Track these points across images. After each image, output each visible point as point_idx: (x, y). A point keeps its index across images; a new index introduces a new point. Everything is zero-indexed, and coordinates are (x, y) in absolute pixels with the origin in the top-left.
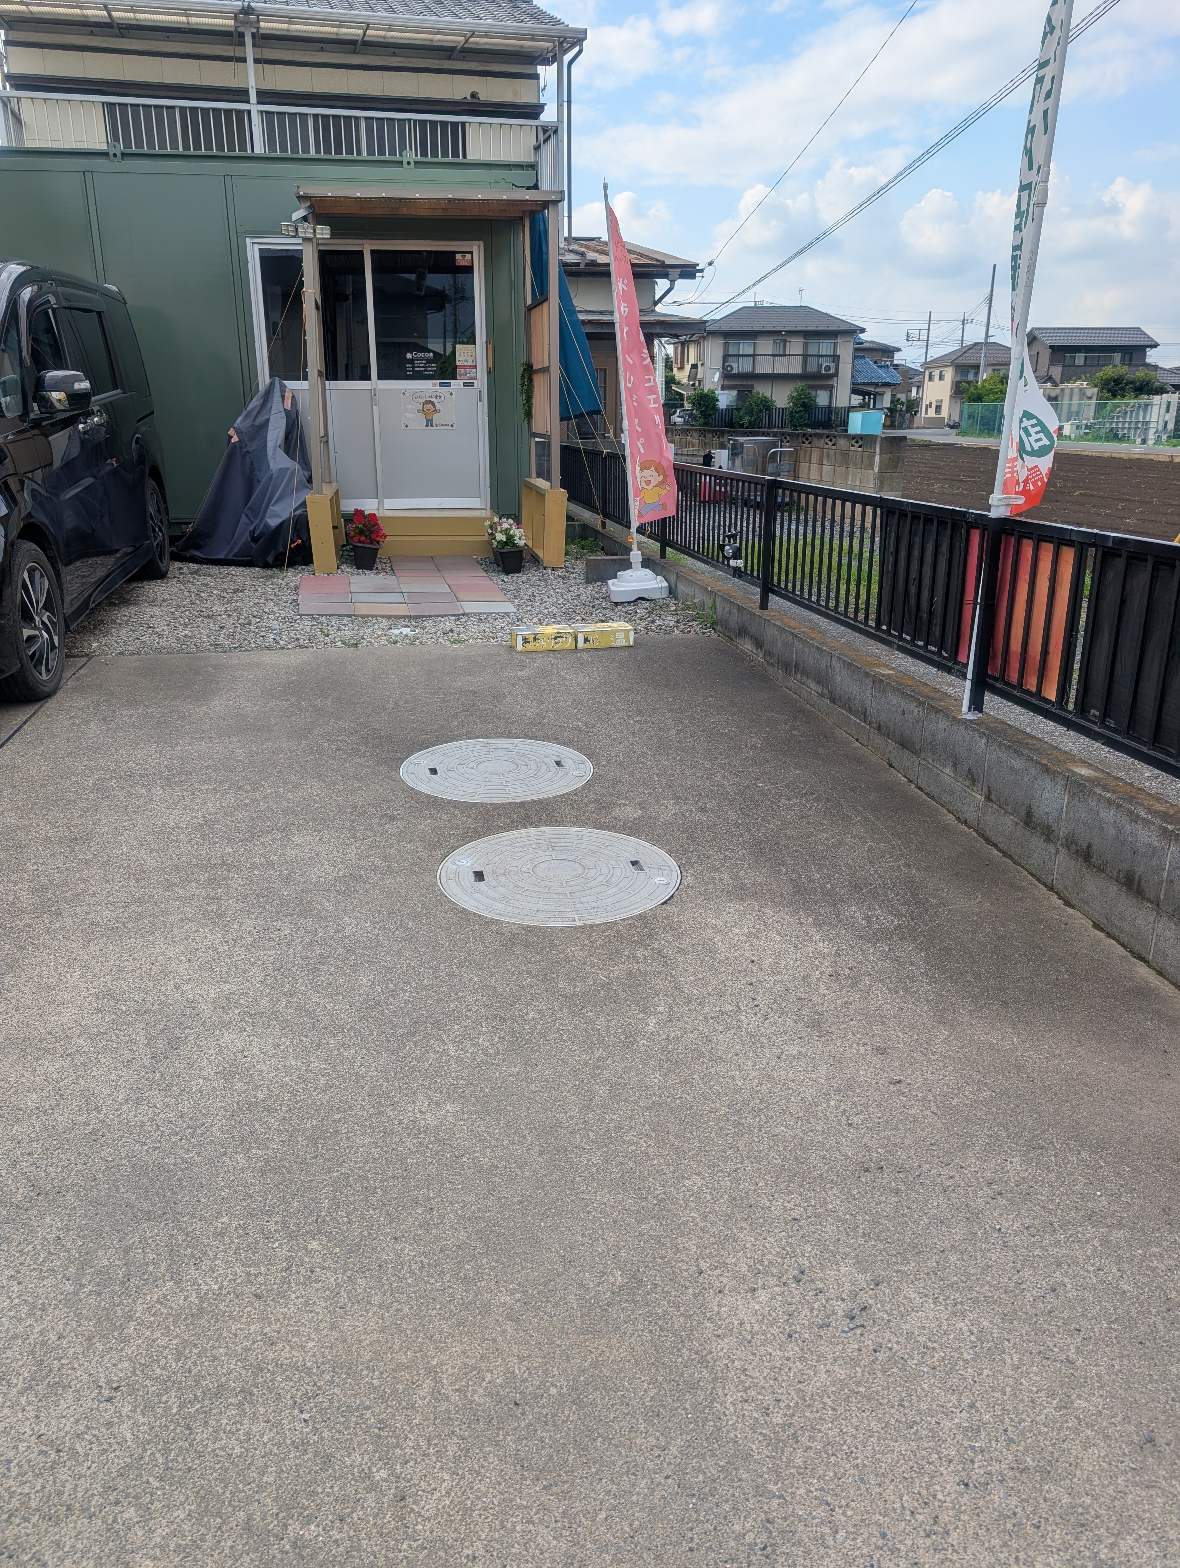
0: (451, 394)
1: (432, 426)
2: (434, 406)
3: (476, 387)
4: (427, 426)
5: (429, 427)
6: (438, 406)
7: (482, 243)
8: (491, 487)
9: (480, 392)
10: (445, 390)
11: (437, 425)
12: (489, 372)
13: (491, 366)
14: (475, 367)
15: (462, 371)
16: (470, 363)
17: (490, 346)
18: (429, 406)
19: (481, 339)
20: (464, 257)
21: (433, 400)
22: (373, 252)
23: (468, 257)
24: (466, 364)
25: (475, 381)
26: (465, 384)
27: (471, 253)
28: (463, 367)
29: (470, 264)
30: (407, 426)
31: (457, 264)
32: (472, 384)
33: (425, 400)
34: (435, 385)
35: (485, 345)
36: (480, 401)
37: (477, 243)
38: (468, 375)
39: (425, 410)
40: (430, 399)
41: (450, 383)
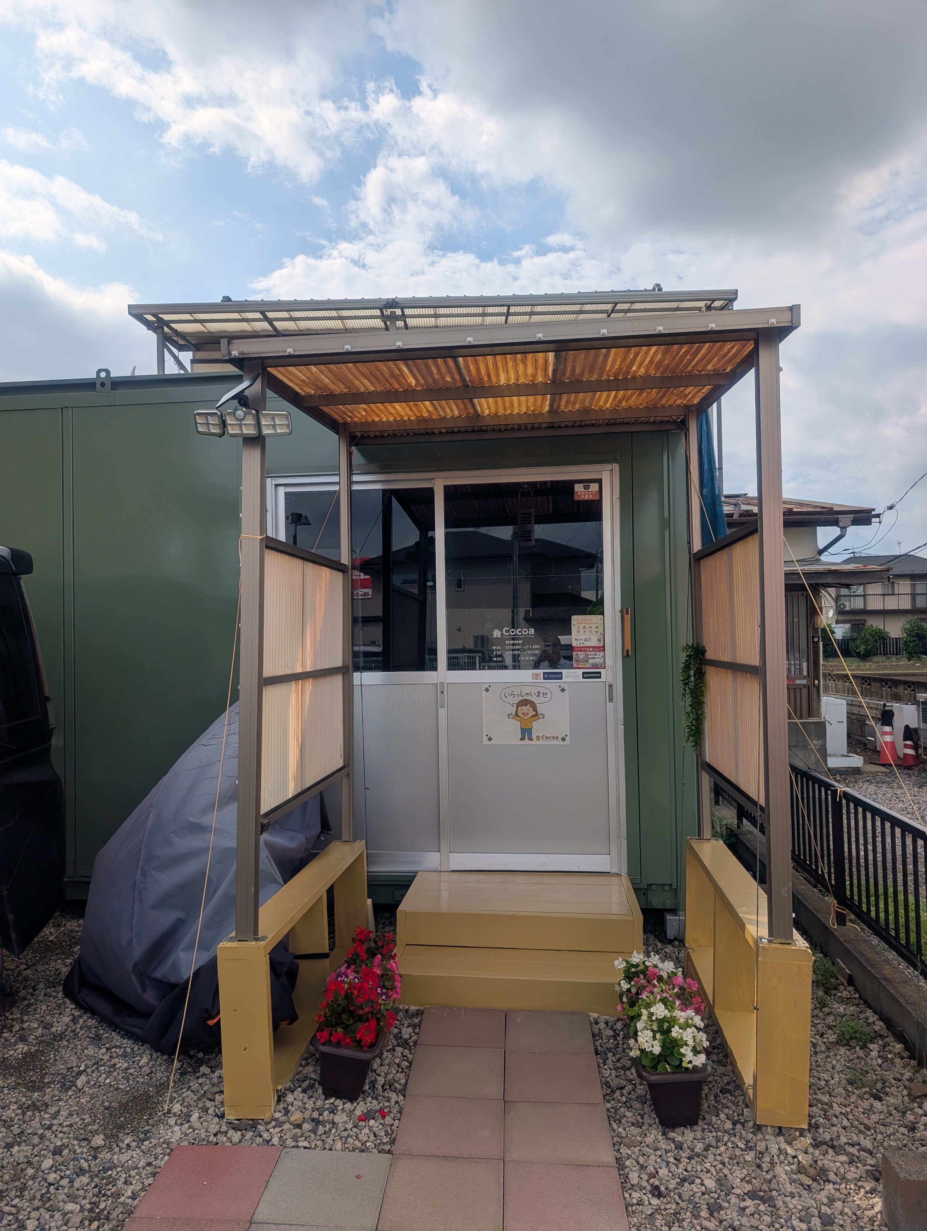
0: (563, 690)
1: (531, 739)
2: (535, 709)
3: (603, 678)
4: (523, 739)
5: (526, 742)
6: (540, 710)
7: (616, 467)
8: (628, 839)
9: (611, 686)
10: (553, 684)
11: (538, 738)
12: (626, 656)
13: (628, 646)
14: (603, 649)
15: (581, 655)
16: (594, 642)
17: (628, 618)
18: (526, 709)
19: (613, 606)
20: (587, 488)
21: (534, 699)
22: (447, 488)
23: (594, 487)
24: (587, 644)
25: (603, 671)
26: (585, 675)
27: (599, 481)
28: (581, 649)
29: (597, 498)
30: (490, 739)
31: (576, 498)
32: (598, 675)
33: (521, 698)
34: (536, 676)
35: (619, 615)
36: (611, 700)
37: (609, 467)
38: (591, 661)
39: (520, 714)
40: (529, 698)
41: (561, 673)
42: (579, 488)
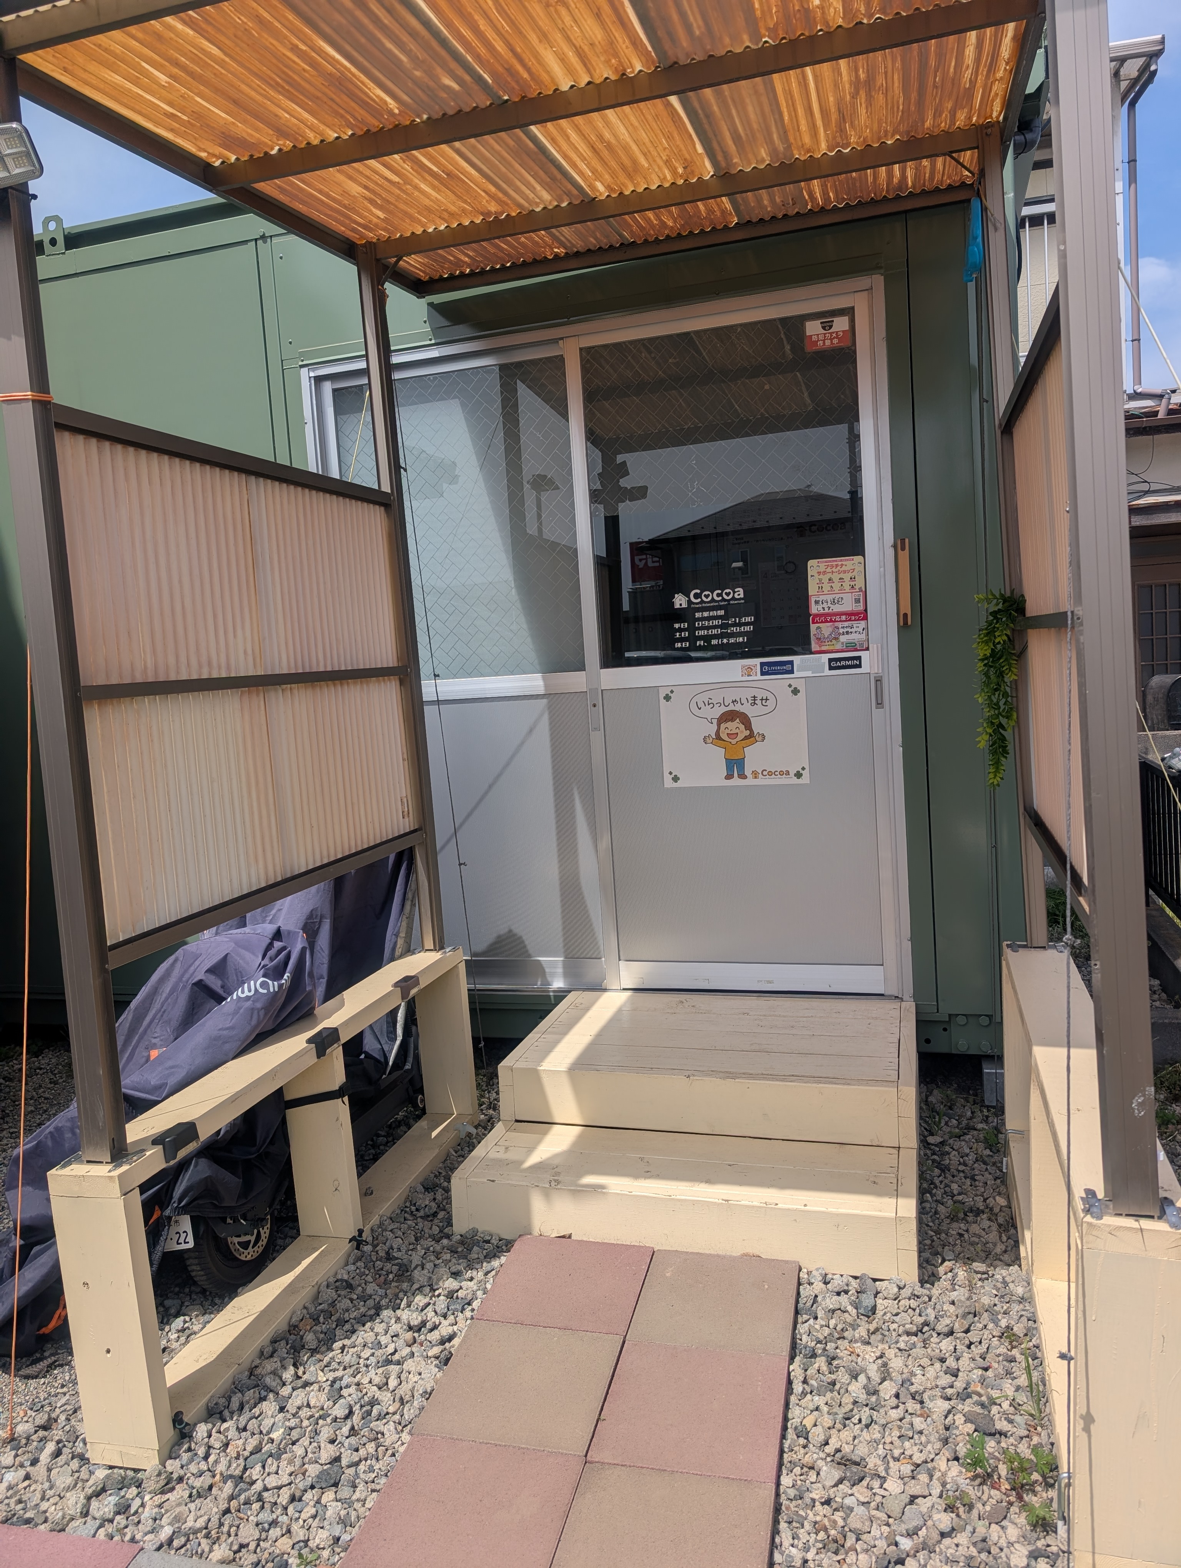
0: (795, 692)
1: (742, 776)
2: (748, 727)
3: (865, 668)
4: (729, 776)
5: (736, 781)
6: (756, 729)
7: (878, 281)
8: (916, 938)
9: (878, 680)
10: (778, 683)
11: (755, 775)
12: (904, 626)
13: (907, 608)
14: (863, 615)
15: (826, 629)
16: (848, 605)
17: (905, 555)
18: (735, 726)
19: (881, 538)
21: (746, 709)
24: (836, 608)
25: (864, 655)
26: (834, 664)
27: (849, 312)
28: (827, 618)
30: (676, 779)
32: (856, 663)
33: (724, 709)
35: (890, 552)
36: (880, 704)
37: (864, 281)
38: (843, 639)
39: (724, 736)
40: (738, 707)
41: (791, 663)
42: (813, 328)
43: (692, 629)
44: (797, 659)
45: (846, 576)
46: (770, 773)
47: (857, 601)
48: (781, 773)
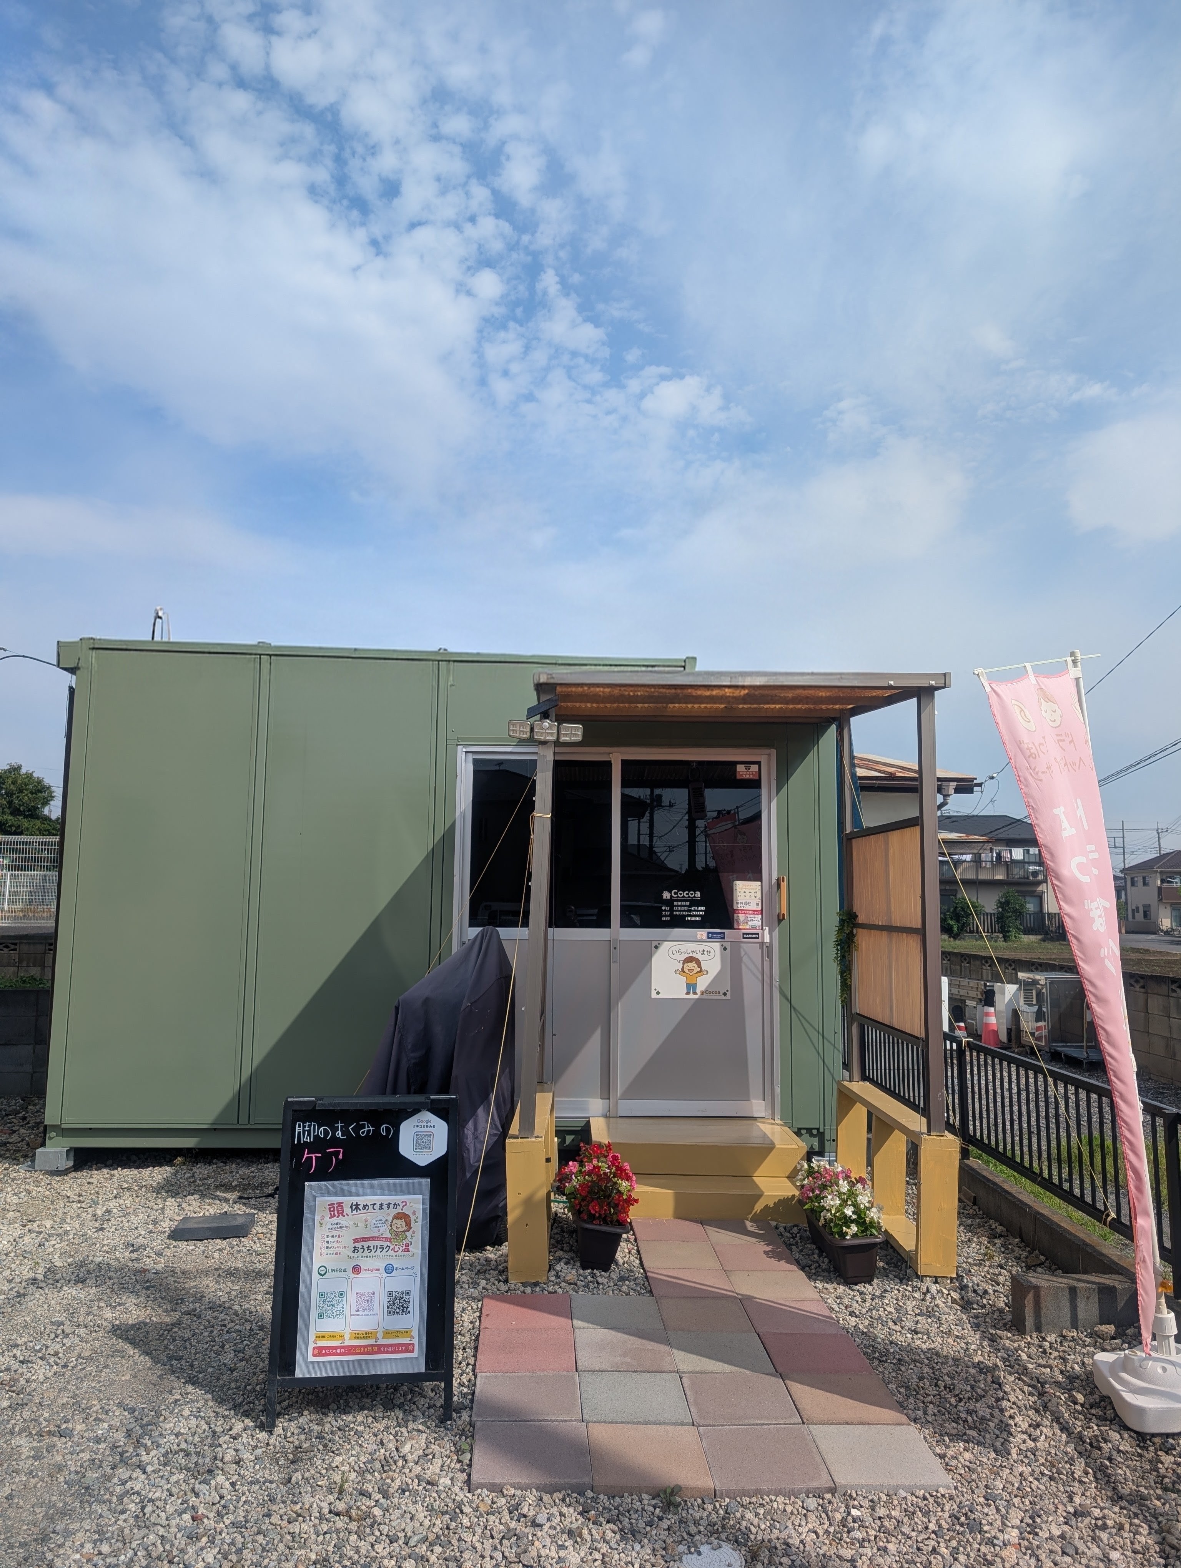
0: (725, 949)
1: (695, 993)
2: (699, 965)
3: (761, 939)
5: (692, 996)
6: (705, 967)
7: (773, 752)
8: (781, 1086)
9: (767, 946)
10: (715, 943)
11: (702, 992)
12: (780, 920)
13: (784, 911)
14: (760, 911)
15: (742, 917)
16: (753, 907)
17: (784, 885)
18: (692, 965)
19: (771, 873)
20: (748, 768)
21: (699, 956)
22: (624, 763)
23: (754, 768)
24: (747, 907)
25: (760, 932)
26: (745, 936)
27: (759, 763)
28: (744, 912)
29: (757, 778)
30: (658, 993)
31: (738, 777)
32: (756, 936)
33: (686, 956)
34: (701, 935)
35: (775, 882)
36: (769, 960)
37: (767, 751)
38: (750, 923)
39: (686, 971)
40: (694, 955)
41: (724, 933)
42: (740, 768)
43: (672, 910)
44: (726, 931)
45: (753, 891)
46: (710, 993)
47: (758, 904)
48: (716, 993)
